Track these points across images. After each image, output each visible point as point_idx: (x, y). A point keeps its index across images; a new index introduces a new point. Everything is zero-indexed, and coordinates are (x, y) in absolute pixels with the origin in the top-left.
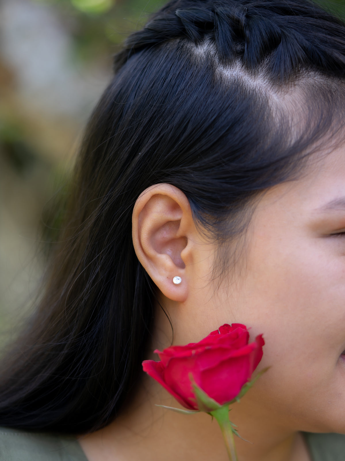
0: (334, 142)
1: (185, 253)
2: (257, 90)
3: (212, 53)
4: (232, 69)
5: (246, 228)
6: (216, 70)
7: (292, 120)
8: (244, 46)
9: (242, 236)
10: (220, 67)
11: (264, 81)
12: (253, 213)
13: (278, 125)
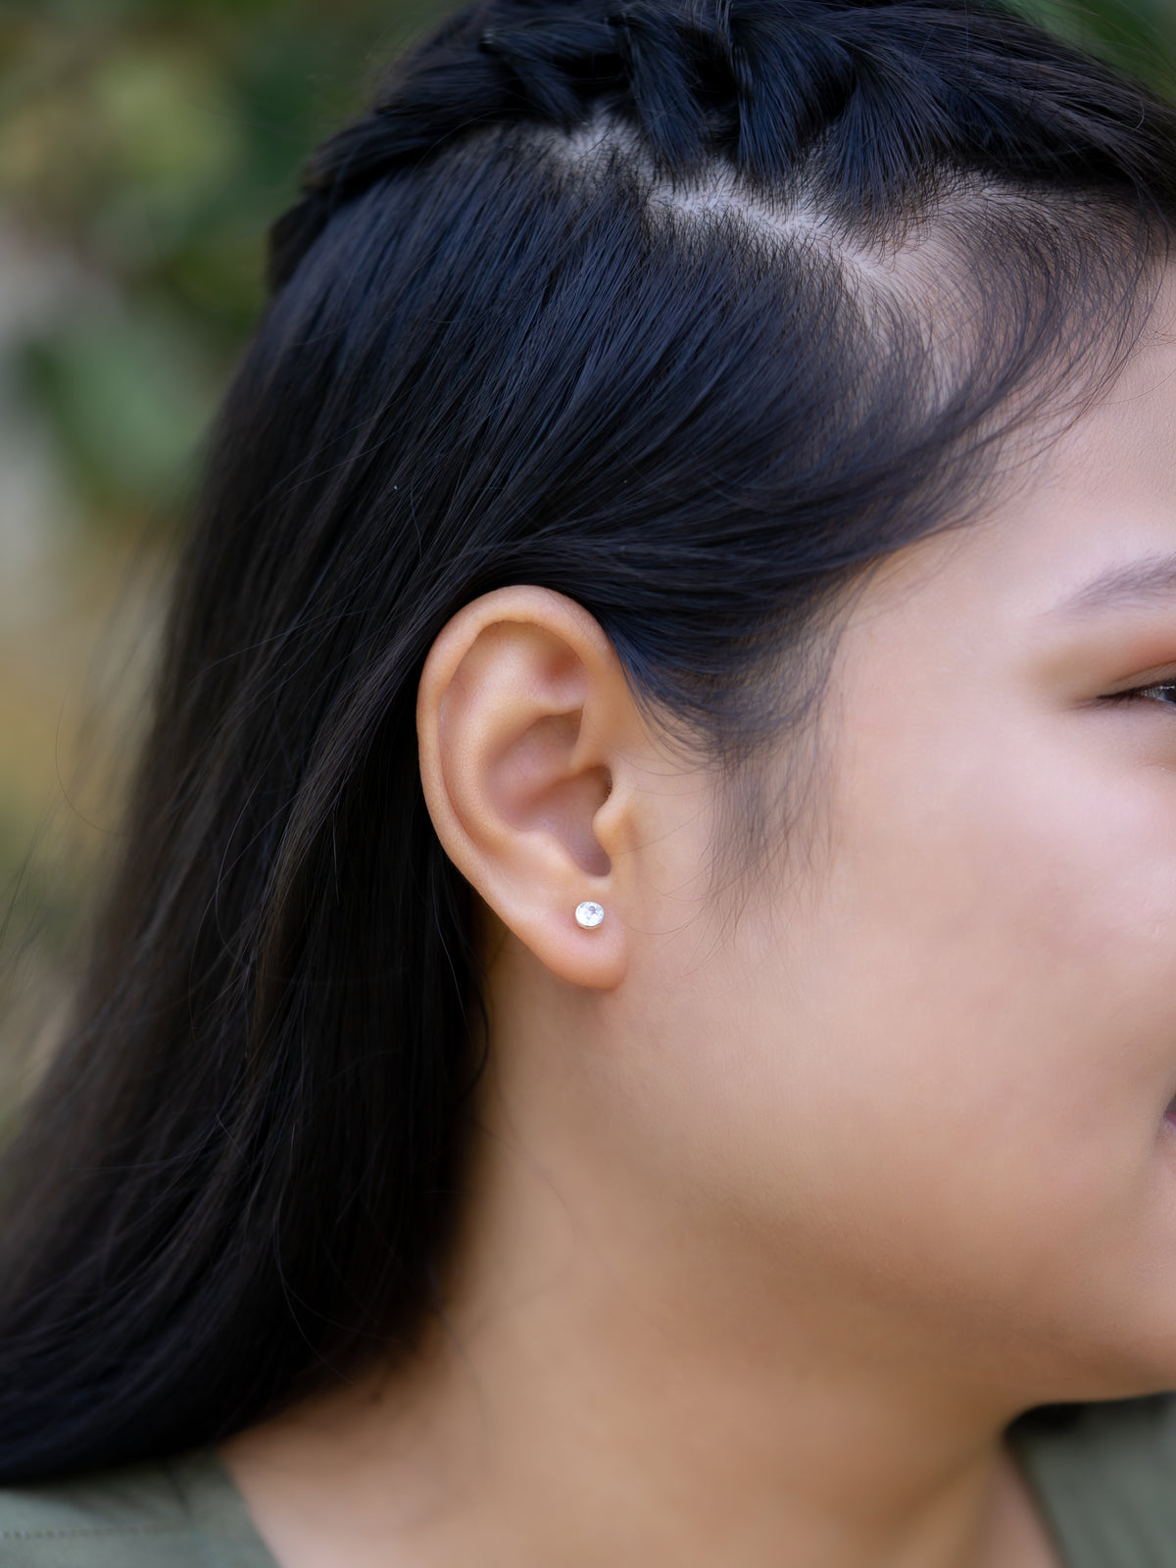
0: (1076, 388)
1: (608, 817)
2: (797, 246)
3: (625, 149)
4: (705, 189)
5: (814, 705)
6: (650, 201)
7: (931, 327)
8: (736, 112)
9: (806, 734)
10: (661, 189)
11: (817, 217)
12: (833, 651)
13: (888, 351)
